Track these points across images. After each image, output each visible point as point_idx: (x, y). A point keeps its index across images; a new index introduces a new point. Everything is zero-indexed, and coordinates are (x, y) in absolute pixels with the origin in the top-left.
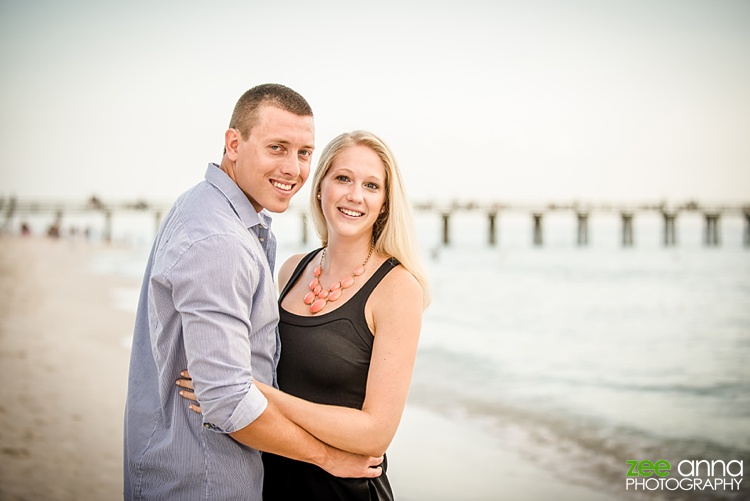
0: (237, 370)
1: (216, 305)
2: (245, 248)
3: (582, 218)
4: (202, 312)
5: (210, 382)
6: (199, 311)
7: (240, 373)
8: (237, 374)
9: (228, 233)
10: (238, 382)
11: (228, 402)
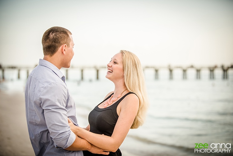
0: (66, 126)
1: (58, 106)
2: (63, 85)
3: (157, 71)
4: (53, 108)
5: (58, 132)
6: (52, 108)
7: (68, 127)
8: (67, 128)
9: (57, 81)
10: (67, 130)
11: (65, 138)
